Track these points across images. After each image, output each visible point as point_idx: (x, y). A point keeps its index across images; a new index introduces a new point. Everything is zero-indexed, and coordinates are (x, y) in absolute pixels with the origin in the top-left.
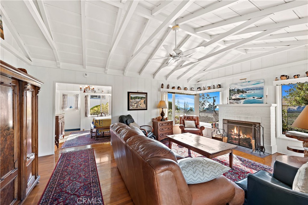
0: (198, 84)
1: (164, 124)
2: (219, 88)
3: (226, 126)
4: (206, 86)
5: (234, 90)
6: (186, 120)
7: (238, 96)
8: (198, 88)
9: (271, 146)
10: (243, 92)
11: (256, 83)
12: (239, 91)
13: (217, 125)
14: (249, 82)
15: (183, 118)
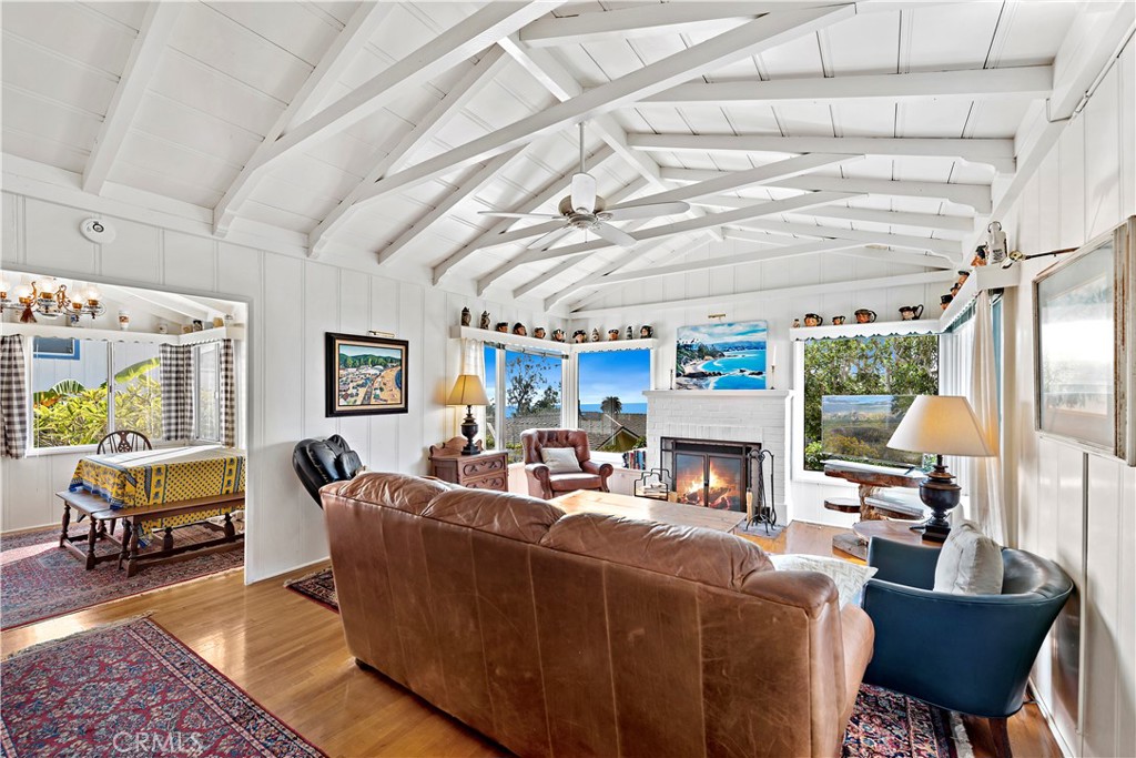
0: (573, 320)
1: (477, 467)
2: (645, 337)
3: (669, 457)
4: (602, 329)
5: (691, 346)
6: (546, 446)
7: (700, 366)
8: (576, 334)
9: (785, 503)
10: (714, 354)
11: (748, 329)
12: (702, 352)
13: (641, 456)
14: (730, 325)
15: (535, 438)
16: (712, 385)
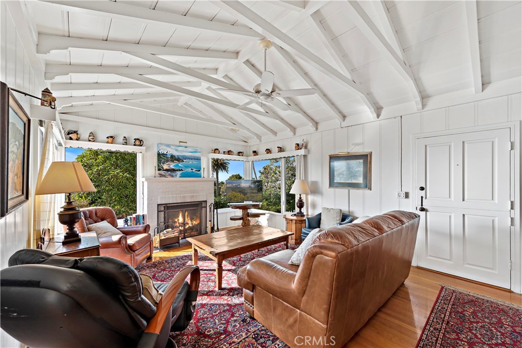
2: (137, 145)
4: (97, 132)
5: (166, 155)
10: (179, 159)
11: (193, 151)
12: (173, 158)
14: (186, 147)
16: (178, 175)
